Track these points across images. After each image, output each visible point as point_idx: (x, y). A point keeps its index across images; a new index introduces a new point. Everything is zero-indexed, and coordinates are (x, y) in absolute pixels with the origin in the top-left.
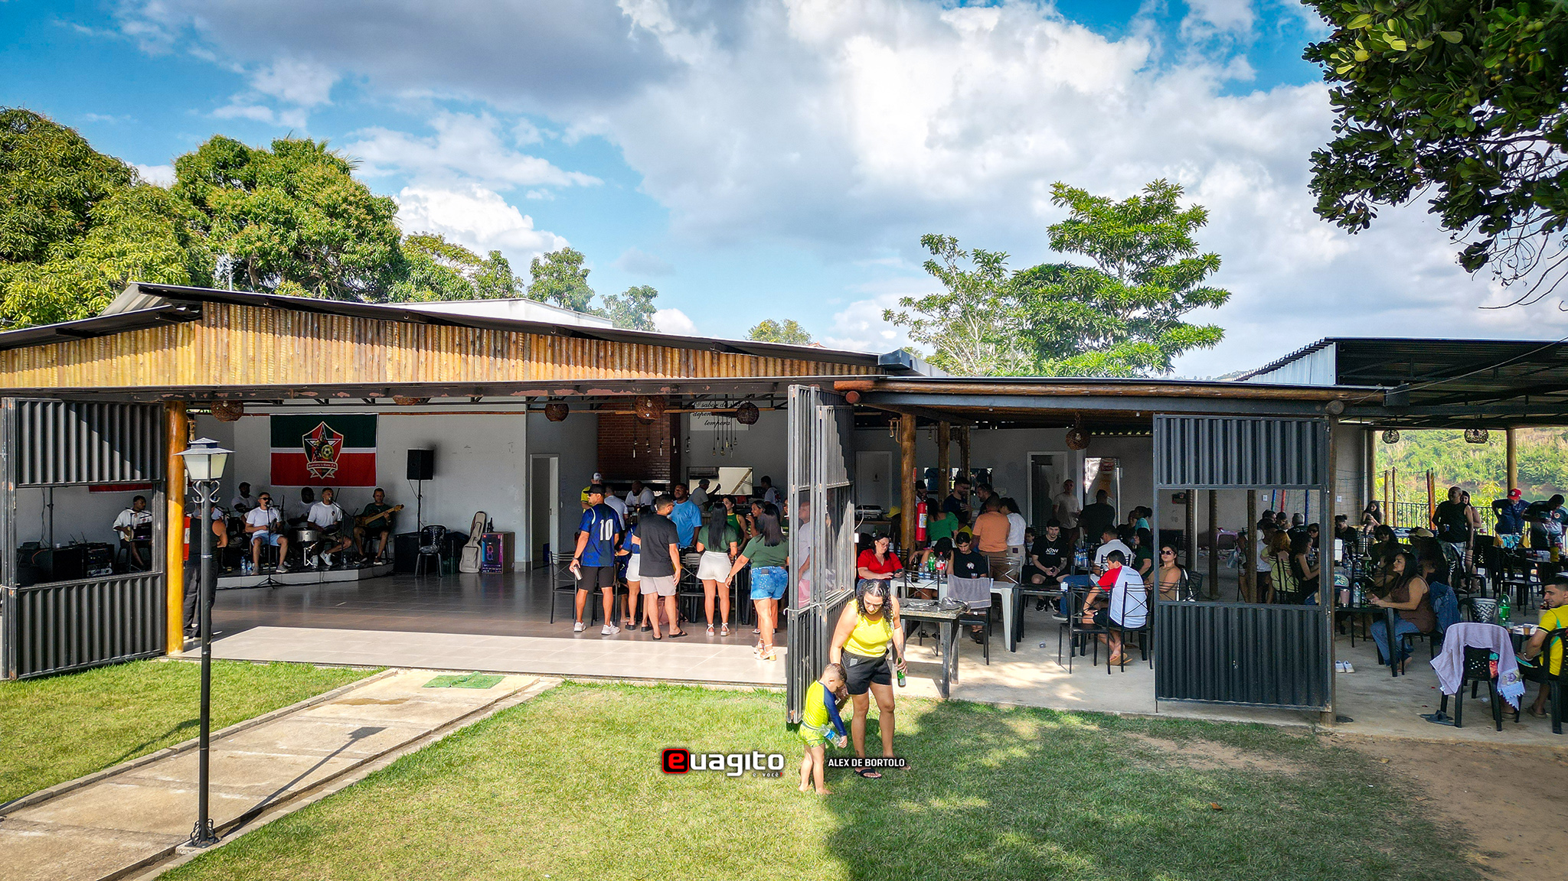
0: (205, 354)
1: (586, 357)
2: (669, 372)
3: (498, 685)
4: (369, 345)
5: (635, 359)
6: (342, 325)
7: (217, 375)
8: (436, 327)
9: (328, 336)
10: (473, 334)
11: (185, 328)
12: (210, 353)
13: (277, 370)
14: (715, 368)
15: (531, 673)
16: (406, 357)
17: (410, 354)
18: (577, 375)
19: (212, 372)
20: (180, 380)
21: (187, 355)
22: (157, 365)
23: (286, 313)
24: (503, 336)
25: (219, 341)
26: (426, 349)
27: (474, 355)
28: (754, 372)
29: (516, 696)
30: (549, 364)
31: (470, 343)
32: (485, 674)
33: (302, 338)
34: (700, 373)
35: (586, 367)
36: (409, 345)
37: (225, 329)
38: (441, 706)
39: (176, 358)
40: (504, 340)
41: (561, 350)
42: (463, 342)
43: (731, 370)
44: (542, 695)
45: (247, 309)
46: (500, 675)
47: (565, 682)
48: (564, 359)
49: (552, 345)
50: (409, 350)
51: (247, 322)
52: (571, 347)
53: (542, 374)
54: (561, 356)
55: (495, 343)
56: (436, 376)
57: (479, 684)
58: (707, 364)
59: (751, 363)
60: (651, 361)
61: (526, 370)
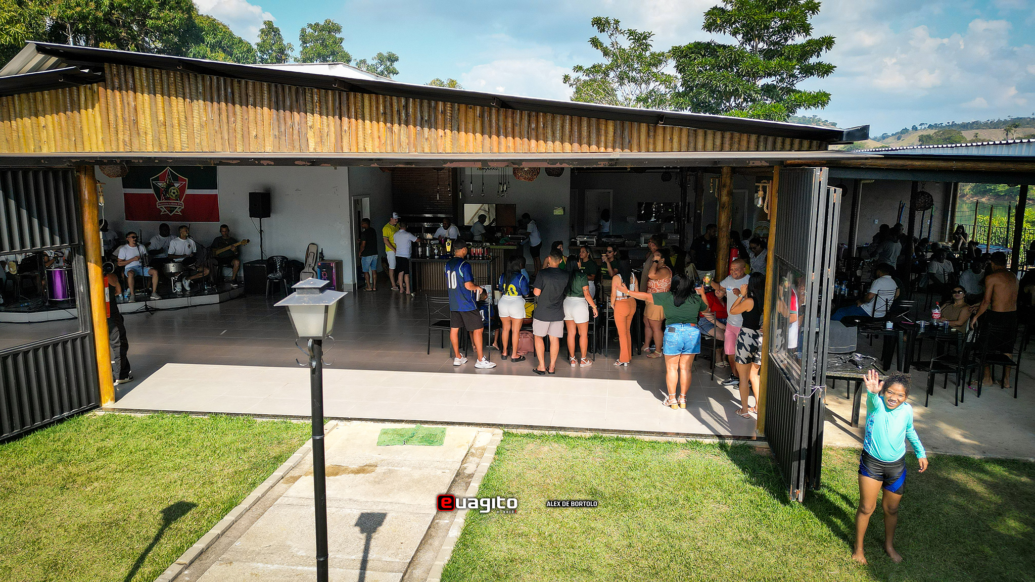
0: (112, 117)
3: (447, 440)
4: (288, 113)
5: (567, 132)
6: (258, 91)
7: (127, 139)
8: (359, 95)
9: (244, 101)
10: (398, 103)
11: (88, 90)
12: (116, 116)
13: (191, 136)
14: (651, 141)
15: (469, 424)
16: (328, 125)
17: (331, 122)
18: (507, 147)
19: (121, 136)
20: (87, 144)
21: (91, 118)
22: (61, 128)
23: (196, 77)
24: (429, 104)
25: (126, 105)
26: (349, 118)
27: (400, 124)
28: (692, 145)
29: (473, 455)
30: (478, 135)
31: (395, 113)
32: (426, 426)
33: (215, 104)
34: (635, 147)
35: (517, 139)
36: (331, 112)
37: (131, 93)
38: (417, 474)
39: (81, 122)
40: (432, 110)
41: (490, 121)
42: (388, 111)
43: (668, 142)
44: (498, 453)
45: (153, 73)
46: (440, 426)
47: (504, 433)
48: (494, 129)
49: (482, 116)
50: (331, 118)
51: (154, 86)
52: (502, 118)
53: (471, 145)
54: (491, 127)
55: (422, 112)
56: (361, 145)
57: (430, 440)
58: (643, 137)
59: (689, 136)
60: (585, 133)
61: (454, 141)
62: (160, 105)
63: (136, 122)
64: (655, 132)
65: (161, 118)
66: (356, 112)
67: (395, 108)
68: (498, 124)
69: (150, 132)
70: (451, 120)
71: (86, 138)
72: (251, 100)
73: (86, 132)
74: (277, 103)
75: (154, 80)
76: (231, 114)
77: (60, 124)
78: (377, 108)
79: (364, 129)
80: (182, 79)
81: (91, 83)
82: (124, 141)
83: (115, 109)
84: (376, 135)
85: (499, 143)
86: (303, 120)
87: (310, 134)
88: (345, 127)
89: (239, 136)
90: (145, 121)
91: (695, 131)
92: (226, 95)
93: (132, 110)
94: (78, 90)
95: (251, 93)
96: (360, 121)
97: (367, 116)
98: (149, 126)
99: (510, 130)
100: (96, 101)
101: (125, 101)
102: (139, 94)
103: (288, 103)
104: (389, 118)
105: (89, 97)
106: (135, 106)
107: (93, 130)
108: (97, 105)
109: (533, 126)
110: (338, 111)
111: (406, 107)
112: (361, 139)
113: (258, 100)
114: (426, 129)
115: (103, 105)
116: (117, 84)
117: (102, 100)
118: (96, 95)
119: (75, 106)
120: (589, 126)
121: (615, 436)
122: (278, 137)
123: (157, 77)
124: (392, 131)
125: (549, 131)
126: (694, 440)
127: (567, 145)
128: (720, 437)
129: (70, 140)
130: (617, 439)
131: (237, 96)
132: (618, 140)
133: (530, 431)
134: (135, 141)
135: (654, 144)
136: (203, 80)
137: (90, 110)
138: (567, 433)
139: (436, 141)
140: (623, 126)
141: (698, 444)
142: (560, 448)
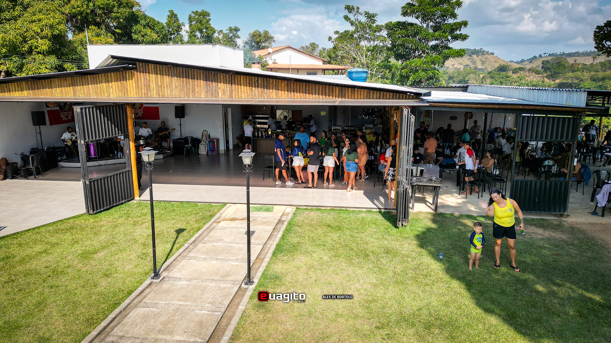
0: (139, 84)
3: (274, 210)
4: (211, 82)
5: (321, 91)
6: (199, 74)
7: (146, 92)
8: (239, 76)
9: (193, 78)
10: (254, 79)
11: (130, 73)
12: (141, 83)
13: (171, 91)
14: (353, 95)
15: (282, 205)
16: (227, 87)
17: (228, 86)
18: (297, 97)
19: (143, 91)
20: (129, 94)
21: (131, 84)
22: (119, 88)
23: (174, 68)
24: (267, 80)
25: (145, 79)
26: (235, 85)
27: (255, 87)
28: (368, 97)
29: (285, 215)
30: (286, 92)
31: (253, 83)
32: (266, 206)
33: (181, 78)
34: (347, 97)
35: (301, 93)
36: (228, 83)
37: (147, 74)
38: (264, 220)
39: (127, 85)
40: (268, 82)
41: (291, 87)
42: (250, 82)
43: (359, 96)
44: (294, 214)
45: (156, 66)
46: (271, 206)
47: (296, 208)
48: (292, 90)
49: (287, 84)
50: (228, 84)
51: (157, 71)
52: (295, 85)
53: (283, 96)
54: (291, 89)
55: (264, 83)
56: (240, 95)
57: (268, 210)
58: (350, 93)
59: (367, 93)
60: (327, 92)
61: (276, 94)
62: (159, 79)
63: (149, 86)
64: (354, 91)
65: (160, 84)
66: (238, 82)
67: (253, 82)
68: (293, 88)
69: (155, 89)
70: (275, 86)
71: (129, 92)
72: (196, 77)
73: (129, 89)
74: (206, 78)
75: (157, 69)
76: (188, 83)
77: (118, 86)
78: (246, 81)
79: (241, 89)
80: (168, 69)
81: (131, 70)
82: (144, 93)
83: (141, 80)
84: (246, 92)
85: (294, 95)
86: (217, 85)
87: (220, 91)
88: (234, 89)
89: (191, 91)
90: (153, 85)
91: (370, 91)
92: (186, 75)
93: (148, 81)
94: (126, 73)
95: (196, 75)
96: (239, 86)
97: (242, 84)
98: (155, 87)
99: (298, 90)
100: (133, 77)
101: (145, 77)
102: (151, 75)
103: (211, 79)
104: (251, 85)
105: (130, 75)
106: (149, 79)
107: (132, 89)
108: (134, 79)
109: (308, 89)
110: (231, 82)
111: (258, 81)
112: (240, 93)
113: (198, 77)
114: (265, 89)
115: (136, 79)
116: (142, 71)
117: (136, 77)
118: (133, 75)
119: (124, 79)
120: (329, 89)
121: (339, 209)
122: (207, 92)
123: (158, 68)
124: (252, 90)
125: (314, 90)
126: (369, 210)
127: (321, 96)
128: (379, 209)
129: (122, 92)
130: (340, 210)
131: (190, 76)
132: (340, 94)
133: (307, 207)
134: (149, 93)
135: (354, 96)
136: (177, 69)
137: (131, 81)
138: (321, 208)
139: (269, 94)
140: (342, 89)
141: (370, 211)
142: (318, 213)
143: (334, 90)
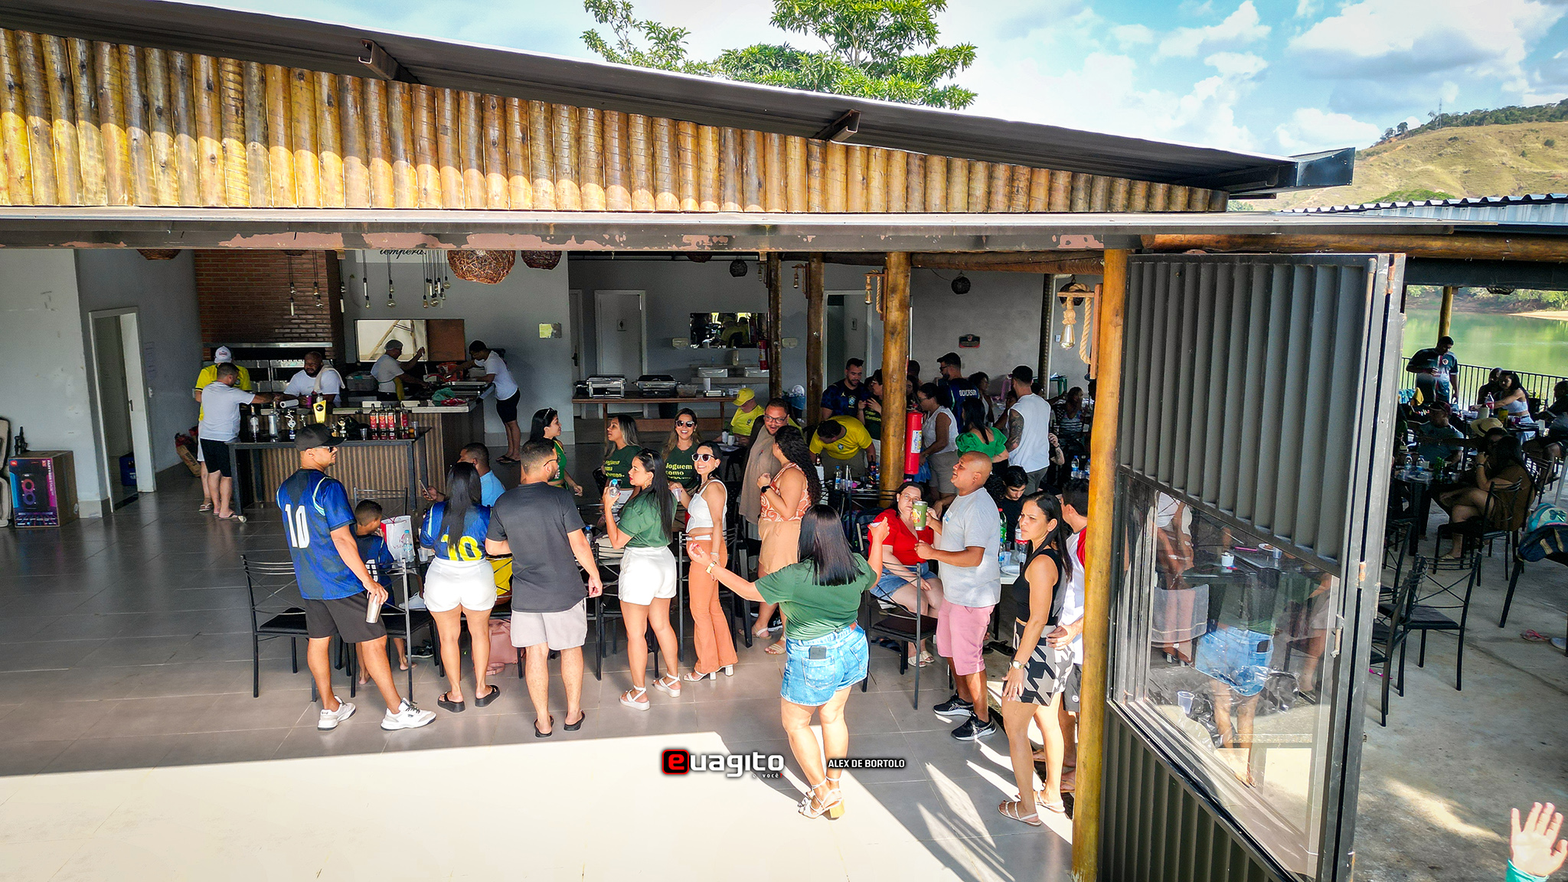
1: (447, 142)
2: (690, 190)
5: (592, 154)
10: (64, 54)
14: (816, 183)
18: (421, 192)
24: (168, 63)
27: (73, 120)
28: (916, 196)
30: (330, 157)
31: (56, 85)
34: (775, 200)
35: (450, 170)
40: (176, 78)
41: (365, 117)
43: (857, 188)
48: (377, 142)
49: (337, 101)
52: (398, 108)
53: (309, 184)
54: (366, 133)
55: (143, 85)
58: (795, 173)
59: (908, 172)
60: (640, 159)
61: (255, 171)
64: (824, 160)
68: (388, 128)
70: (241, 112)
85: (396, 181)
91: (924, 160)
99: (425, 143)
109: (494, 133)
111: (92, 68)
114: (162, 137)
120: (652, 140)
124: (48, 140)
125: (541, 151)
127: (591, 191)
132: (731, 179)
135: (824, 191)
139: (195, 169)
140: (742, 144)
143: (688, 143)
